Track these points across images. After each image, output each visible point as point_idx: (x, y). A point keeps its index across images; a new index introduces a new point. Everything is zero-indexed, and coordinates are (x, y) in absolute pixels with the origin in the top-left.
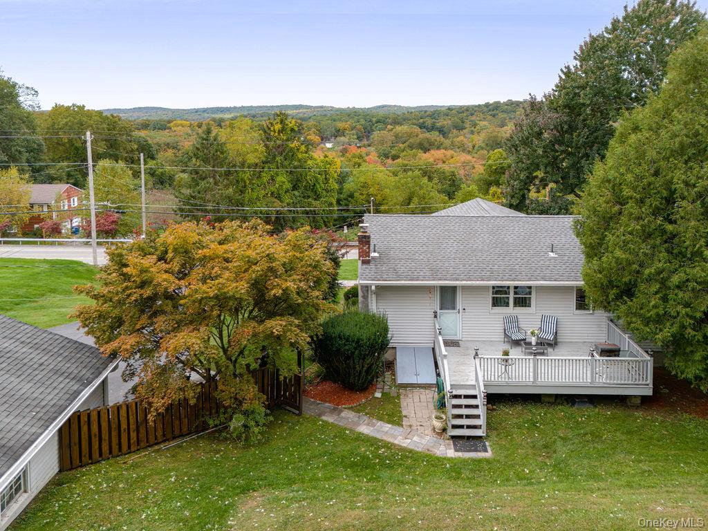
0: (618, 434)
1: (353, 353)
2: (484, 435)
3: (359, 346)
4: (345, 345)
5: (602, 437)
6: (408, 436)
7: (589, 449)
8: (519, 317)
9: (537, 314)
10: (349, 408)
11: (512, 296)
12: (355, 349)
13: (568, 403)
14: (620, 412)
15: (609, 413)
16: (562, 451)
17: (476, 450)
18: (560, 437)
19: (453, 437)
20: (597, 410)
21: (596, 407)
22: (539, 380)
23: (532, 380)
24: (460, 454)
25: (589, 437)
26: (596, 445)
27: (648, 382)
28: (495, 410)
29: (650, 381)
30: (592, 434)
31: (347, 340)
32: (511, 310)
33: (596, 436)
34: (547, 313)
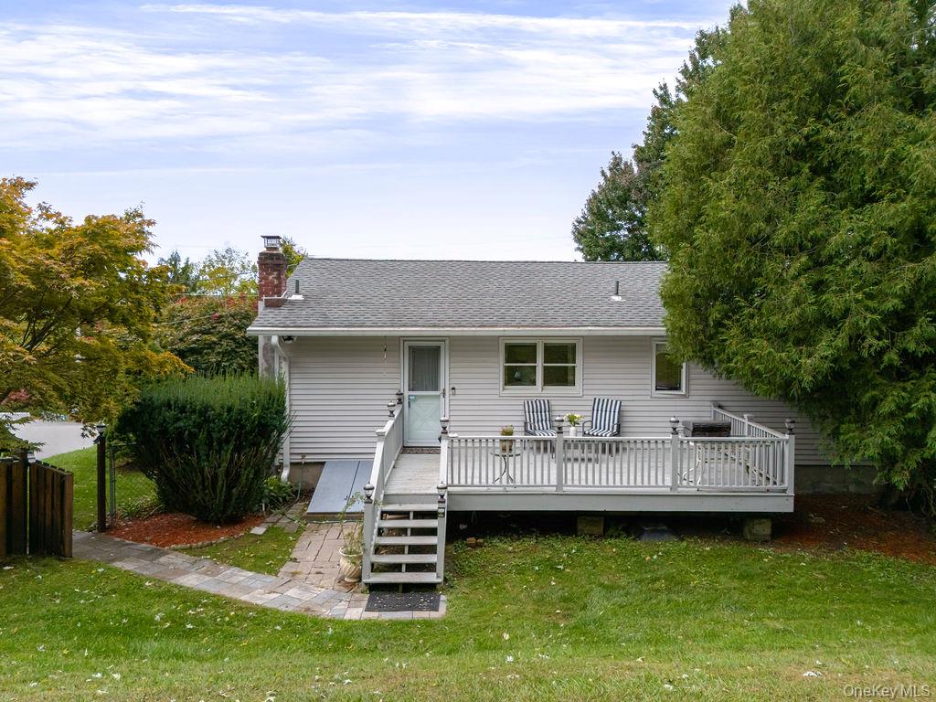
0: (723, 579)
1: (193, 436)
2: (440, 580)
3: (207, 420)
4: (178, 419)
5: (688, 583)
6: (279, 590)
7: (659, 603)
8: (552, 403)
9: (585, 398)
10: (183, 550)
11: (540, 364)
12: (199, 426)
13: (629, 535)
14: (730, 548)
15: (708, 549)
16: (599, 605)
17: (411, 609)
18: (601, 585)
19: (374, 588)
20: (685, 544)
21: (682, 540)
22: (569, 483)
23: (554, 481)
24: (374, 615)
25: (662, 584)
26: (674, 597)
27: (786, 485)
28: (480, 545)
29: (789, 482)
30: (669, 578)
31: (183, 409)
32: (538, 391)
33: (676, 583)
34: (603, 394)
